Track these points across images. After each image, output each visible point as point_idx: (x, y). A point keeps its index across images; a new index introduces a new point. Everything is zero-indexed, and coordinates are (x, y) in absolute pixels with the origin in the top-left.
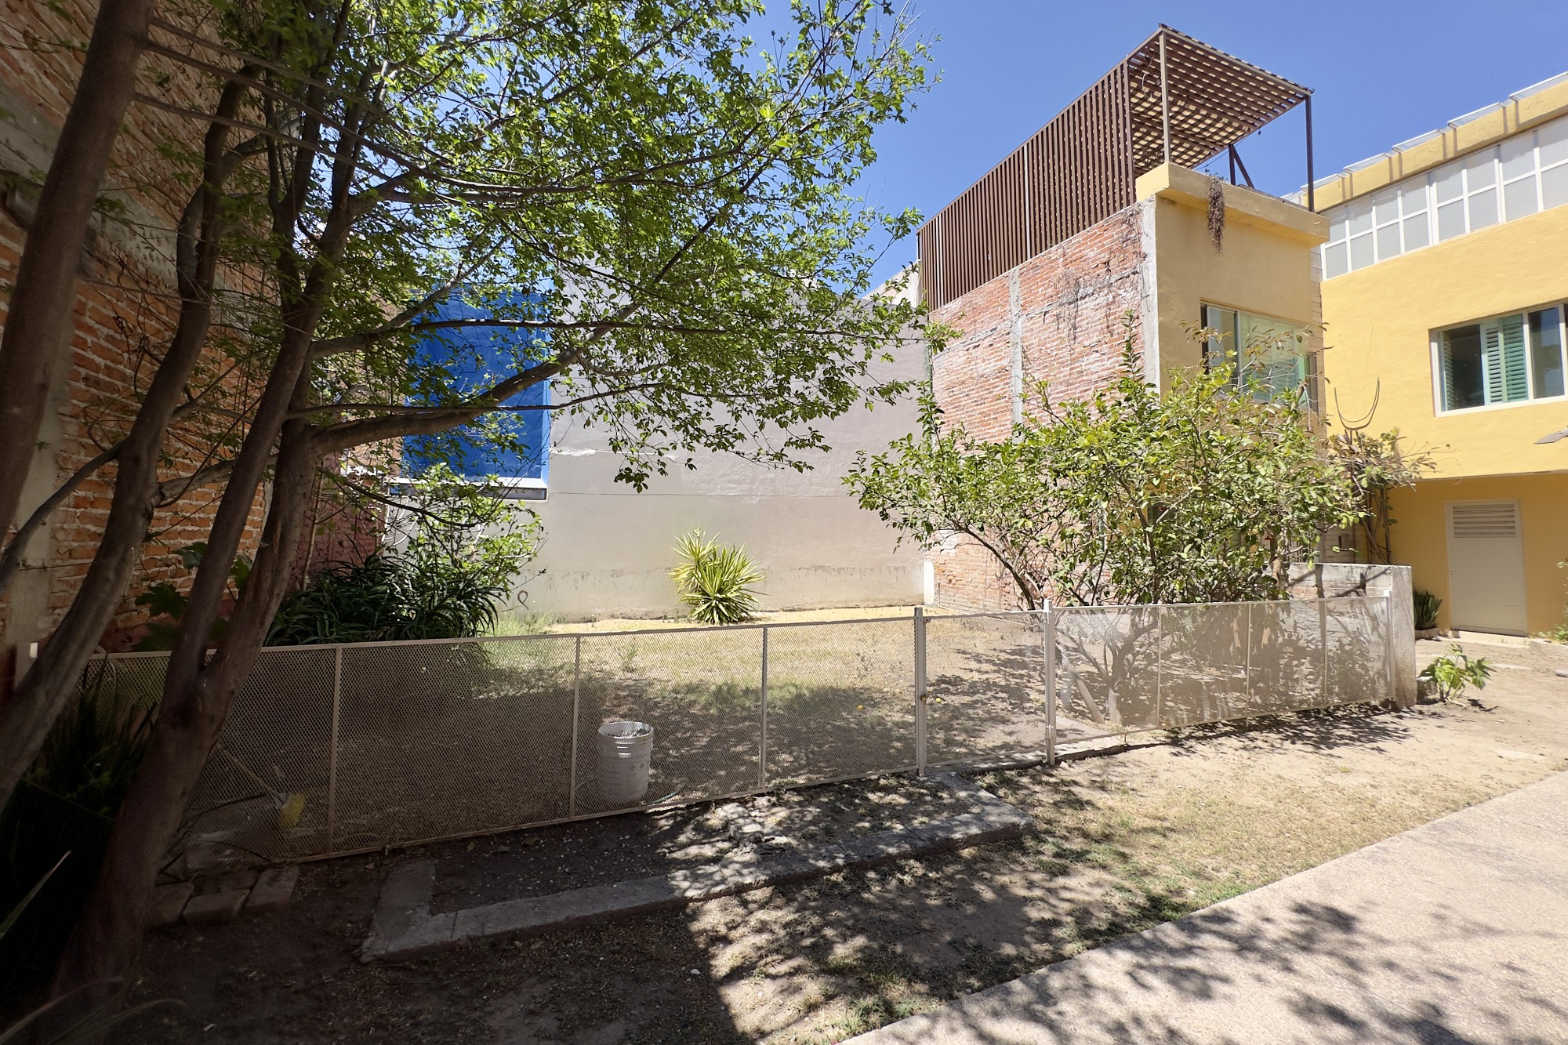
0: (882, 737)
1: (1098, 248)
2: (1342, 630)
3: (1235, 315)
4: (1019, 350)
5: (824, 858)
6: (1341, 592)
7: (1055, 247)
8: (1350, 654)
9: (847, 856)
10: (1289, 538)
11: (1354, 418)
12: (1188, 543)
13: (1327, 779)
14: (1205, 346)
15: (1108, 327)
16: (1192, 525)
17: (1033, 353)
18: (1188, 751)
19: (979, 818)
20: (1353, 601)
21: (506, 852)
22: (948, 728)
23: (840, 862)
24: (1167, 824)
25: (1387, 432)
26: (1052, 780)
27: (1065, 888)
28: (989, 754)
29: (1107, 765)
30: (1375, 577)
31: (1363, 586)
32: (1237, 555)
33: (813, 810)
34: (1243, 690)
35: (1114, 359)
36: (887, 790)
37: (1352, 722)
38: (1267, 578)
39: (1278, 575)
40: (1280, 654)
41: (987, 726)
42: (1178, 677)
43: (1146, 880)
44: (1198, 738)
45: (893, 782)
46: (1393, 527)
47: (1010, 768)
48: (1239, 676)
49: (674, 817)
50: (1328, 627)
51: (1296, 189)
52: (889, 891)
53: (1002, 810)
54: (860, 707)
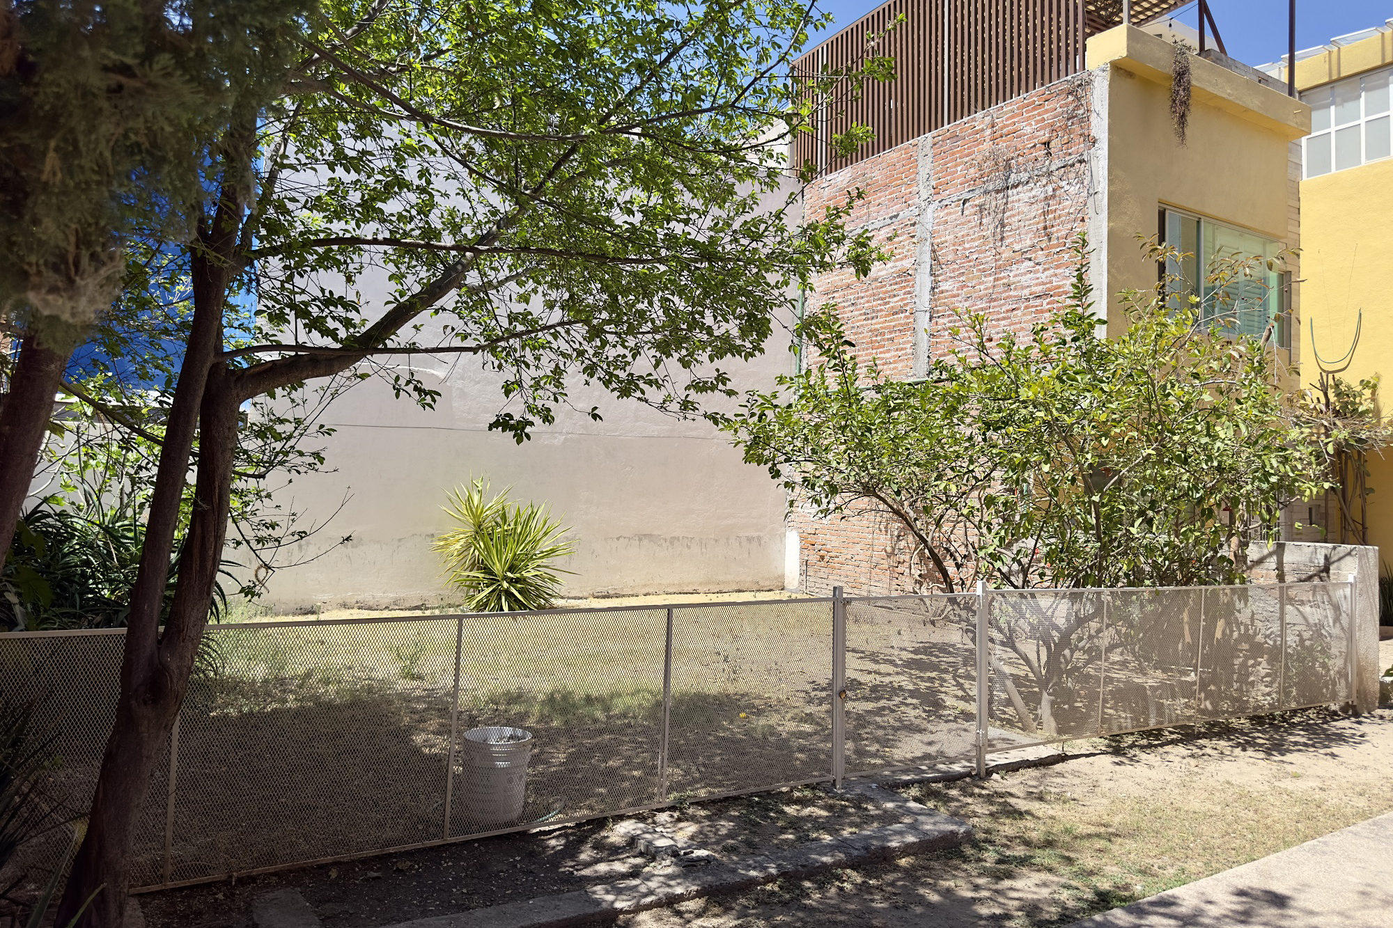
0: (779, 748)
1: (1037, 122)
2: (1302, 621)
3: (1198, 222)
4: (928, 248)
5: (754, 868)
6: (1304, 577)
7: (980, 114)
8: (1310, 650)
9: (779, 866)
10: (1248, 512)
11: (1332, 356)
12: (1138, 517)
13: (1276, 784)
14: (1162, 267)
15: (1045, 228)
16: (1143, 493)
17: (946, 254)
18: (1131, 760)
19: (913, 827)
20: (1315, 586)
21: (378, 878)
22: (857, 738)
23: (773, 871)
24: (1110, 830)
25: (1366, 379)
26: (984, 792)
27: (1011, 889)
28: (912, 764)
29: (1044, 776)
30: (1340, 559)
31: (1326, 569)
32: (1192, 531)
33: (725, 826)
34: (1191, 695)
35: (1051, 271)
36: (803, 802)
37: (1308, 727)
38: (1223, 558)
39: (1235, 555)
40: (1234, 651)
41: (901, 734)
42: (1118, 680)
43: (1094, 879)
44: (1142, 747)
45: (808, 793)
46: (1370, 498)
47: (935, 780)
48: (1188, 679)
49: (566, 836)
50: (1288, 619)
51: (1277, 59)
52: (830, 898)
53: (937, 819)
54: (743, 715)
